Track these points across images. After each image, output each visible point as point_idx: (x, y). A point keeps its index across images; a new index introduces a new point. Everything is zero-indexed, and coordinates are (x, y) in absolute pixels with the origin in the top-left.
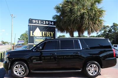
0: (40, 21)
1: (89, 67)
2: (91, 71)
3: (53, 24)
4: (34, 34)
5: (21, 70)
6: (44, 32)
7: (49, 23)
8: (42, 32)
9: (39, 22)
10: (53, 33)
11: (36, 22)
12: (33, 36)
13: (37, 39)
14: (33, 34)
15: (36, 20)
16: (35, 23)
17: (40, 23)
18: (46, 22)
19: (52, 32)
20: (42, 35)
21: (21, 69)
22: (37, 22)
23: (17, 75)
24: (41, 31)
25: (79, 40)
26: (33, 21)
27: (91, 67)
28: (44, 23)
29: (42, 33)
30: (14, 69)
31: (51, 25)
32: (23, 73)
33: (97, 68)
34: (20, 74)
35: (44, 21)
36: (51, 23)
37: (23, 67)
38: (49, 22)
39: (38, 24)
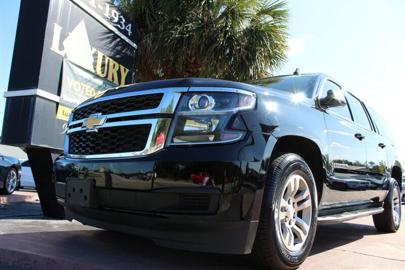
3: (130, 32)
6: (100, 55)
7: (119, 22)
8: (94, 50)
12: (62, 53)
13: (76, 77)
20: (95, 64)
28: (107, 15)
29: (95, 55)
31: (125, 32)
36: (126, 24)
38: (120, 19)
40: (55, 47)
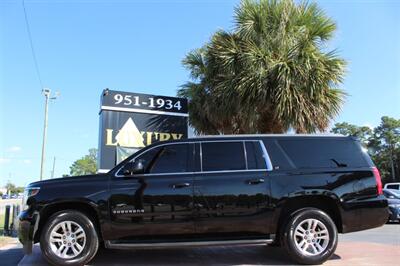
0: (137, 98)
1: (299, 227)
2: (304, 241)
3: (179, 107)
4: (117, 138)
5: (74, 241)
6: (149, 134)
7: (166, 105)
8: (143, 133)
9: (134, 101)
10: (180, 135)
11: (124, 101)
12: (116, 144)
14: (114, 141)
15: (124, 94)
16: (121, 105)
17: (137, 104)
18: (158, 101)
19: (178, 133)
20: (145, 143)
21: (75, 238)
22: (128, 102)
23: (59, 255)
24: (140, 131)
25: (261, 142)
26: (116, 97)
27: (305, 226)
28: (152, 105)
29: (145, 137)
30: (51, 238)
31: (174, 110)
32: (81, 248)
33: (326, 231)
34: (70, 252)
35: (152, 100)
36: (173, 104)
37: (81, 229)
38: (166, 103)
39: (132, 106)
40: (109, 142)
